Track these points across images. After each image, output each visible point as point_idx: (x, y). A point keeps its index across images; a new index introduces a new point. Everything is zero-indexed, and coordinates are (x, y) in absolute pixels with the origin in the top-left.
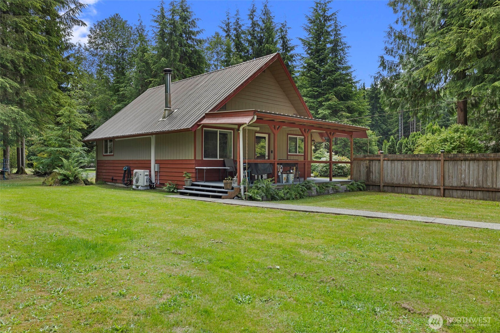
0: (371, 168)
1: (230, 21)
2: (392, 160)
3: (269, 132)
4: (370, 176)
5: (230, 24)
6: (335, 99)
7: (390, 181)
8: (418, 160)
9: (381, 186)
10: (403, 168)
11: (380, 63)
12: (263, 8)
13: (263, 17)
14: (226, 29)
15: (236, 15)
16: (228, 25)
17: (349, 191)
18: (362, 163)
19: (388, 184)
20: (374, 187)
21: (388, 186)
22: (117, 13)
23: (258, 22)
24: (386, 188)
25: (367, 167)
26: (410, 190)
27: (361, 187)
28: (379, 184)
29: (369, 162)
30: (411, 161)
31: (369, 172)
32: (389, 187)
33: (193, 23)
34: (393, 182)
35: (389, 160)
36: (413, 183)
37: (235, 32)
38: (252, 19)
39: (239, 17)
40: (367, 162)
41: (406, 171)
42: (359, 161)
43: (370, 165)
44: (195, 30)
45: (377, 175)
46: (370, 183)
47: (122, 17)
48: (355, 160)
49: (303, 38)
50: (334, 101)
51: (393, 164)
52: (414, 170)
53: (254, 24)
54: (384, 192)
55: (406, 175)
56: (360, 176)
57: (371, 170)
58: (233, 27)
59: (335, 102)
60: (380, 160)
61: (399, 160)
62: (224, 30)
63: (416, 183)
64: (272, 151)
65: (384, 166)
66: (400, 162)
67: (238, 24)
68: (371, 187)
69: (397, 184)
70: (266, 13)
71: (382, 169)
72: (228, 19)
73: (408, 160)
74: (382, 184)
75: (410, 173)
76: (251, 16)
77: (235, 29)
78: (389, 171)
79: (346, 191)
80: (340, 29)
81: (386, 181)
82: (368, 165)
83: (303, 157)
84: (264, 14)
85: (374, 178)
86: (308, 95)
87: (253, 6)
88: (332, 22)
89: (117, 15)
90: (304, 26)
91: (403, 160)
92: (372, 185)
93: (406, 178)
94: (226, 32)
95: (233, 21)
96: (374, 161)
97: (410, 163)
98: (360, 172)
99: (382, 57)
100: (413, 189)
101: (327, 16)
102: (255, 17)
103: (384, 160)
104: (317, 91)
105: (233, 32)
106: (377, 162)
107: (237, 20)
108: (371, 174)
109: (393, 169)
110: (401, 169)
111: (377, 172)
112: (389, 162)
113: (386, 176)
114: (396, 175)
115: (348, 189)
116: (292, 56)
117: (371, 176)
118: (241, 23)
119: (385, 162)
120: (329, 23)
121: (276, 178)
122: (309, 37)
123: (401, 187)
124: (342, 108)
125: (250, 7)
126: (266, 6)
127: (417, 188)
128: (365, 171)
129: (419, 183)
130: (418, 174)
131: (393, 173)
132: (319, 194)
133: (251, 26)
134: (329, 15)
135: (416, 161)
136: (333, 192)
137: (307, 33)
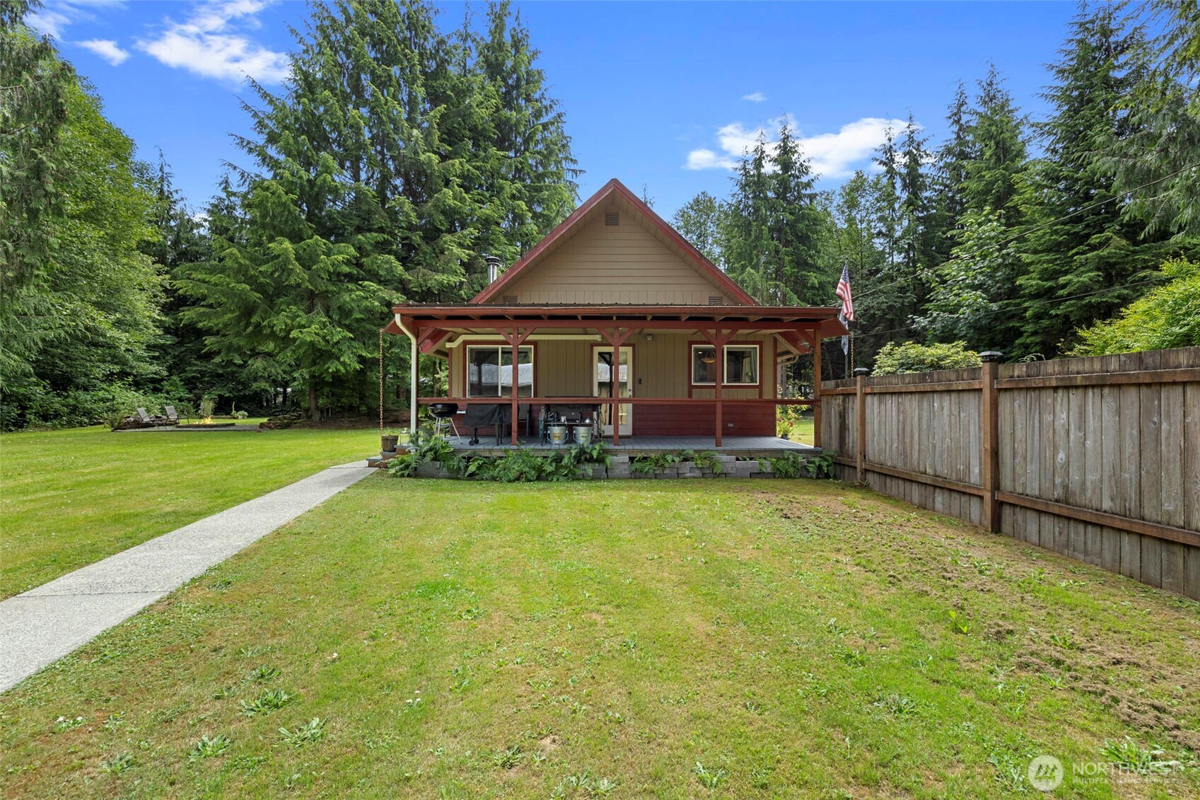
0: (847, 416)
2: (880, 394)
3: (632, 342)
4: (845, 439)
5: (895, 148)
7: (877, 459)
8: (933, 392)
9: (858, 469)
10: (901, 418)
12: (981, 92)
13: (983, 109)
16: (889, 151)
17: (774, 476)
18: (833, 402)
19: (874, 465)
20: (851, 472)
21: (874, 472)
23: (971, 124)
24: (869, 479)
25: (840, 415)
26: (916, 493)
28: (855, 465)
29: (844, 401)
30: (917, 396)
31: (843, 427)
32: (875, 475)
33: (804, 170)
34: (882, 458)
35: (875, 394)
36: (922, 468)
37: (906, 160)
40: (841, 399)
41: (908, 430)
42: (829, 398)
43: (844, 409)
45: (856, 435)
46: (846, 459)
48: (823, 395)
51: (883, 407)
53: (963, 130)
54: (865, 488)
55: (907, 440)
56: (831, 438)
57: (847, 422)
60: (856, 394)
61: (894, 393)
62: (881, 162)
63: (929, 471)
64: (640, 380)
65: (866, 411)
66: (897, 397)
67: (913, 142)
68: (847, 472)
69: (889, 468)
70: (990, 98)
72: (890, 140)
73: (911, 393)
74: (859, 465)
75: (916, 436)
77: (907, 154)
78: (876, 428)
79: (760, 474)
81: (871, 459)
82: (842, 408)
83: (757, 390)
84: (984, 104)
85: (851, 445)
87: (959, 95)
91: (900, 393)
92: (847, 466)
93: (908, 451)
94: (885, 164)
95: (900, 139)
96: (851, 398)
97: (915, 401)
98: (830, 428)
100: (924, 488)
101: (1116, 43)
102: (963, 116)
103: (867, 394)
105: (900, 162)
107: (910, 136)
108: (847, 433)
109: (884, 420)
110: (898, 421)
111: (855, 427)
112: (876, 401)
113: (870, 444)
114: (887, 439)
115: (769, 470)
117: (847, 440)
118: (919, 137)
119: (869, 398)
120: (1122, 59)
121: (514, 434)
122: (1057, 114)
123: (898, 478)
124: (1145, 261)
125: (952, 100)
126: (991, 84)
127: (932, 489)
128: (838, 425)
129: (935, 471)
130: (934, 438)
131: (883, 432)
132: (636, 475)
133: (955, 136)
134: (1121, 39)
135: (928, 395)
136: (698, 473)
137: (1054, 105)
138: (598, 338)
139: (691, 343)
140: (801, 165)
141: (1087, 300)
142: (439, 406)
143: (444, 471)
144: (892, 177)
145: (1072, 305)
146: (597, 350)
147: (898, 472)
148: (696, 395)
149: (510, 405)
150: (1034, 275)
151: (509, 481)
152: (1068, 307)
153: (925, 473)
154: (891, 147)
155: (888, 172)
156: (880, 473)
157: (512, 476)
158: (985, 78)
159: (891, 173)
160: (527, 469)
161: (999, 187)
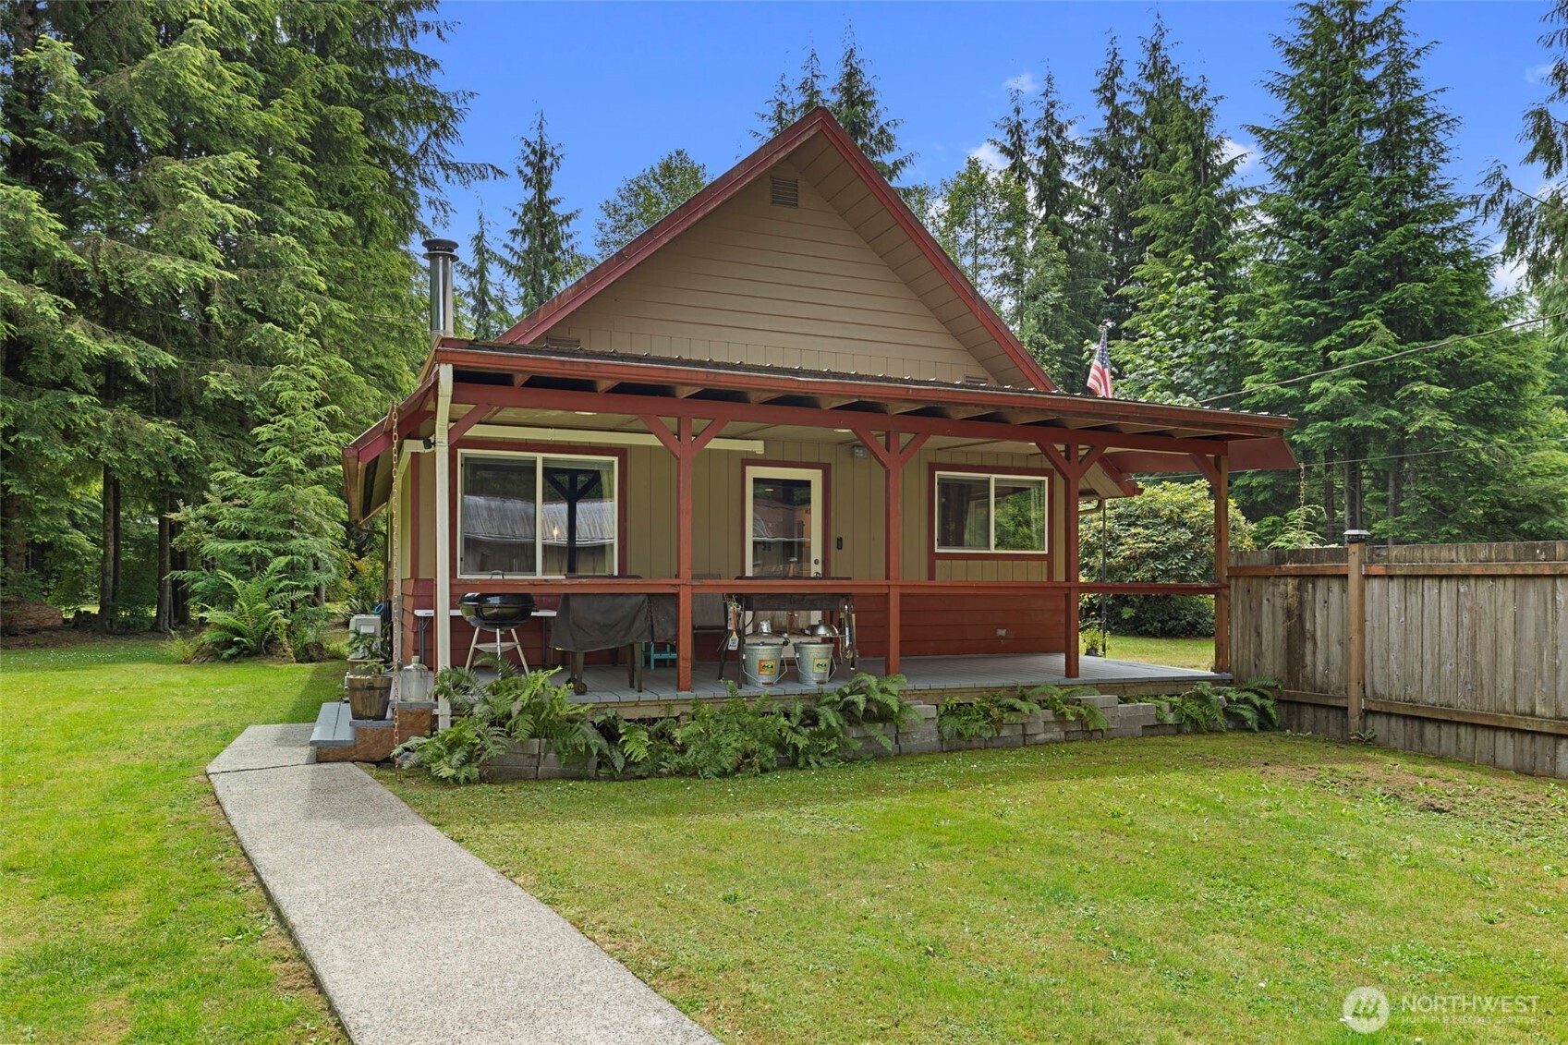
0: (1308, 615)
1: (1022, 117)
2: (1406, 577)
3: (824, 460)
4: (1303, 656)
5: (1025, 127)
6: (1384, 334)
7: (1397, 691)
8: (1554, 577)
9: (1353, 711)
10: (1466, 620)
11: (1531, 145)
12: (1145, 58)
13: (1149, 87)
14: (1008, 145)
15: (1045, 94)
16: (1016, 130)
17: (1178, 730)
18: (1267, 589)
19: (1389, 702)
20: (1322, 714)
21: (1389, 715)
22: (680, 149)
23: (1131, 108)
24: (1378, 726)
25: (1289, 613)
26: (1506, 748)
27: (1248, 714)
28: (1342, 703)
29: (1299, 588)
30: (1510, 583)
31: (1297, 635)
32: (1393, 720)
33: (885, 141)
34: (1412, 692)
35: (1391, 577)
36: (1523, 706)
37: (1041, 152)
38: (1110, 101)
39: (1053, 97)
40: (1292, 583)
41: (1485, 641)
42: (1254, 582)
43: (1301, 602)
44: (888, 159)
45: (1336, 649)
46: (1305, 693)
47: (691, 157)
48: (1237, 577)
49: (1267, 125)
50: (1381, 342)
51: (1414, 600)
52: (1529, 632)
53: (1118, 116)
54: (1368, 743)
55: (1484, 659)
56: (1259, 655)
57: (1308, 626)
58: (1034, 135)
59: (1386, 345)
60: (1346, 576)
61: (1448, 577)
62: (1004, 150)
63: (1539, 709)
64: (840, 540)
65: (1368, 608)
66: (1453, 583)
67: (1052, 122)
68: (1308, 714)
69: (1433, 707)
70: (1157, 70)
71: (1354, 626)
72: (1018, 111)
73: (1494, 577)
74: (1356, 704)
75: (1508, 651)
76: (1107, 91)
77: (1044, 142)
78: (1395, 637)
79: (1155, 728)
80: (1415, 61)
81: (1380, 689)
82: (1293, 601)
83: (1045, 563)
84: (1150, 78)
85: (1320, 668)
86: (1276, 333)
87: (1111, 56)
88: (1383, 44)
89: (679, 153)
90: (1271, 78)
91: (1466, 577)
92: (1315, 705)
93: (1486, 677)
94: (1010, 154)
95: (1033, 114)
96: (1321, 583)
97: (1505, 590)
98: (1259, 634)
99: (1541, 114)
100: (1527, 739)
101: (1363, 24)
102: (1118, 92)
103: (1368, 577)
104: (1313, 313)
105: (1033, 155)
106: (1335, 586)
107: (1047, 111)
108: (1309, 646)
109: (1417, 622)
110: (1458, 625)
111: (1334, 637)
112: (1395, 587)
113: (1377, 663)
114: (1427, 656)
115: (1170, 719)
116: (1232, 199)
117: (1308, 659)
118: (1060, 116)
119: (1375, 585)
120: (1371, 50)
121: (685, 665)
122: (1289, 116)
123: (1459, 724)
124: (1415, 368)
125: (1102, 64)
126: (1156, 47)
127: (1551, 741)
128: (1281, 632)
129: (1557, 708)
130: (1556, 656)
131: (1416, 644)
132: (954, 745)
133: (1105, 124)
134: (1369, 20)
135: (1538, 582)
136: (1057, 733)
137: (1283, 104)
138: (758, 447)
139: (933, 467)
140: (882, 131)
141: (1345, 422)
142: (495, 601)
143: (551, 762)
144: (1021, 180)
145: (1323, 429)
146: (753, 472)
147: (1459, 713)
148: (944, 572)
149: (675, 597)
150: (1266, 375)
151: (723, 774)
152: (1318, 432)
153: (1532, 714)
154: (1019, 124)
155: (1013, 168)
156: (1405, 717)
157: (728, 762)
158: (1150, 34)
159: (1018, 168)
160: (756, 745)
161: (1201, 223)
